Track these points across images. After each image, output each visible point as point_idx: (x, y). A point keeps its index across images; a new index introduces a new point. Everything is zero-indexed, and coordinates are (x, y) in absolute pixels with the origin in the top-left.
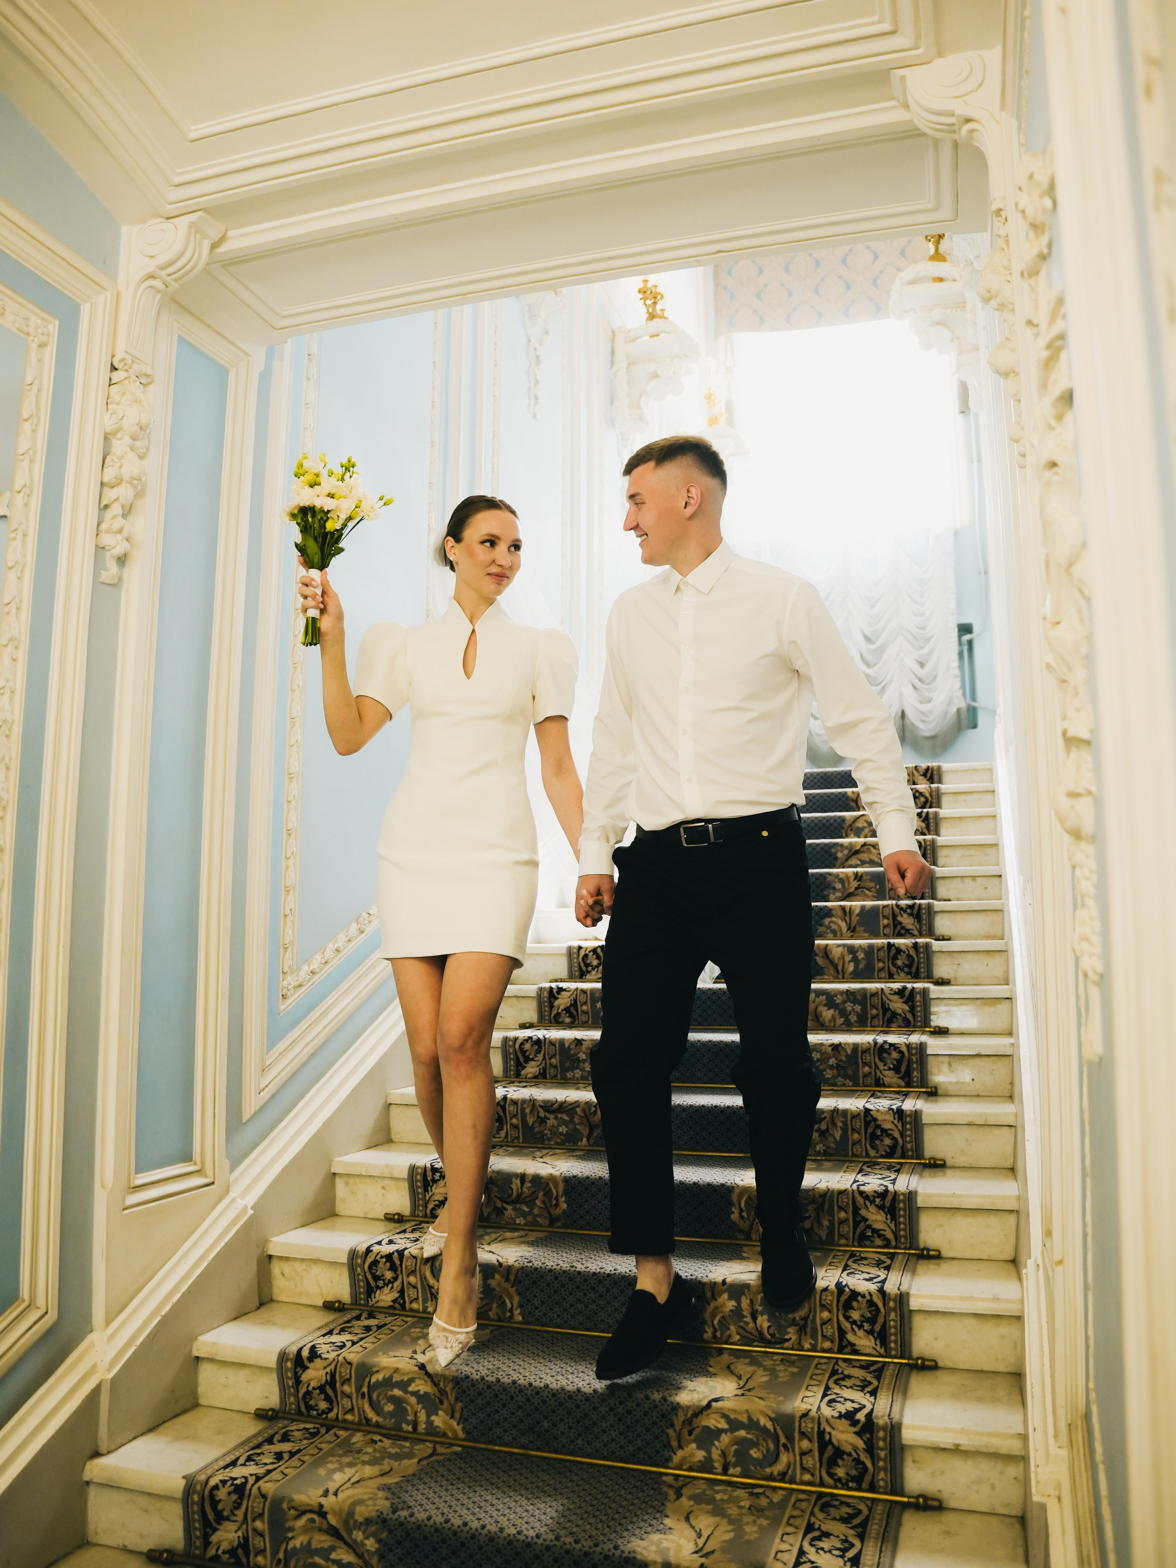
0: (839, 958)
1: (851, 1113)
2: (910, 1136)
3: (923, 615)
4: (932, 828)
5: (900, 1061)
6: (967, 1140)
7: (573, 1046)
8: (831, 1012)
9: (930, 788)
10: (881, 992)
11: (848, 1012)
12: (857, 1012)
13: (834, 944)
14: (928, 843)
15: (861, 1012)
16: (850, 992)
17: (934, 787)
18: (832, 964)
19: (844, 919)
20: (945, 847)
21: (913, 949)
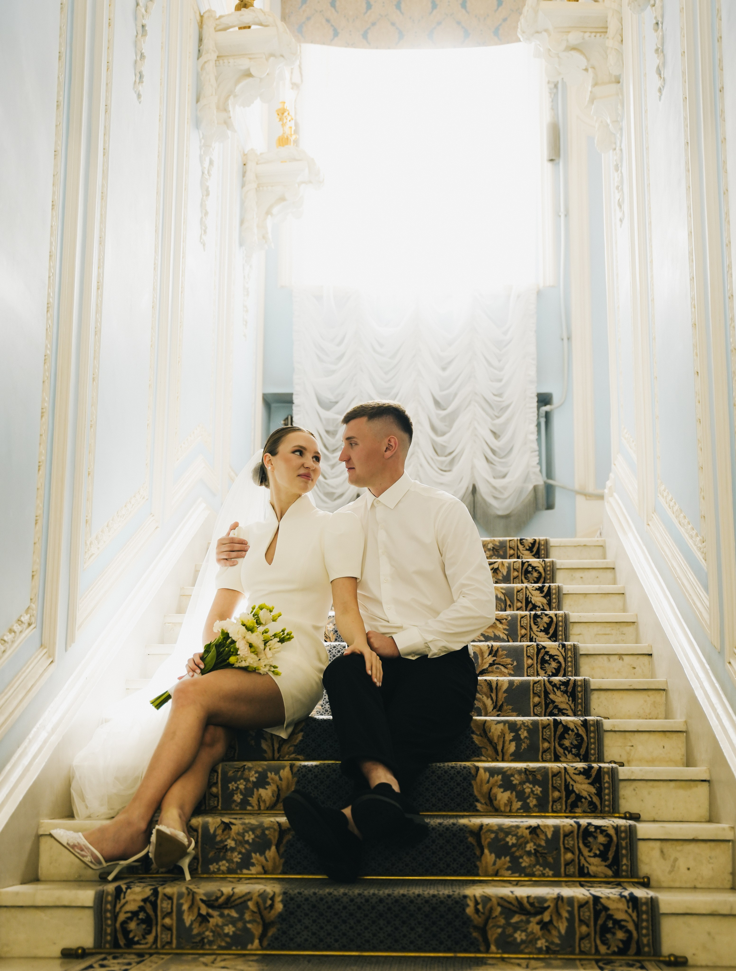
0: (499, 737)
1: (578, 901)
2: (647, 928)
3: (500, 380)
4: (554, 605)
5: (607, 846)
6: (709, 934)
7: (219, 832)
8: (507, 794)
9: (544, 562)
10: (563, 771)
11: (527, 795)
12: (537, 794)
13: (492, 720)
14: (560, 619)
15: (541, 795)
16: (530, 771)
17: (550, 562)
18: (490, 744)
19: (491, 695)
20: (578, 624)
21: (583, 728)
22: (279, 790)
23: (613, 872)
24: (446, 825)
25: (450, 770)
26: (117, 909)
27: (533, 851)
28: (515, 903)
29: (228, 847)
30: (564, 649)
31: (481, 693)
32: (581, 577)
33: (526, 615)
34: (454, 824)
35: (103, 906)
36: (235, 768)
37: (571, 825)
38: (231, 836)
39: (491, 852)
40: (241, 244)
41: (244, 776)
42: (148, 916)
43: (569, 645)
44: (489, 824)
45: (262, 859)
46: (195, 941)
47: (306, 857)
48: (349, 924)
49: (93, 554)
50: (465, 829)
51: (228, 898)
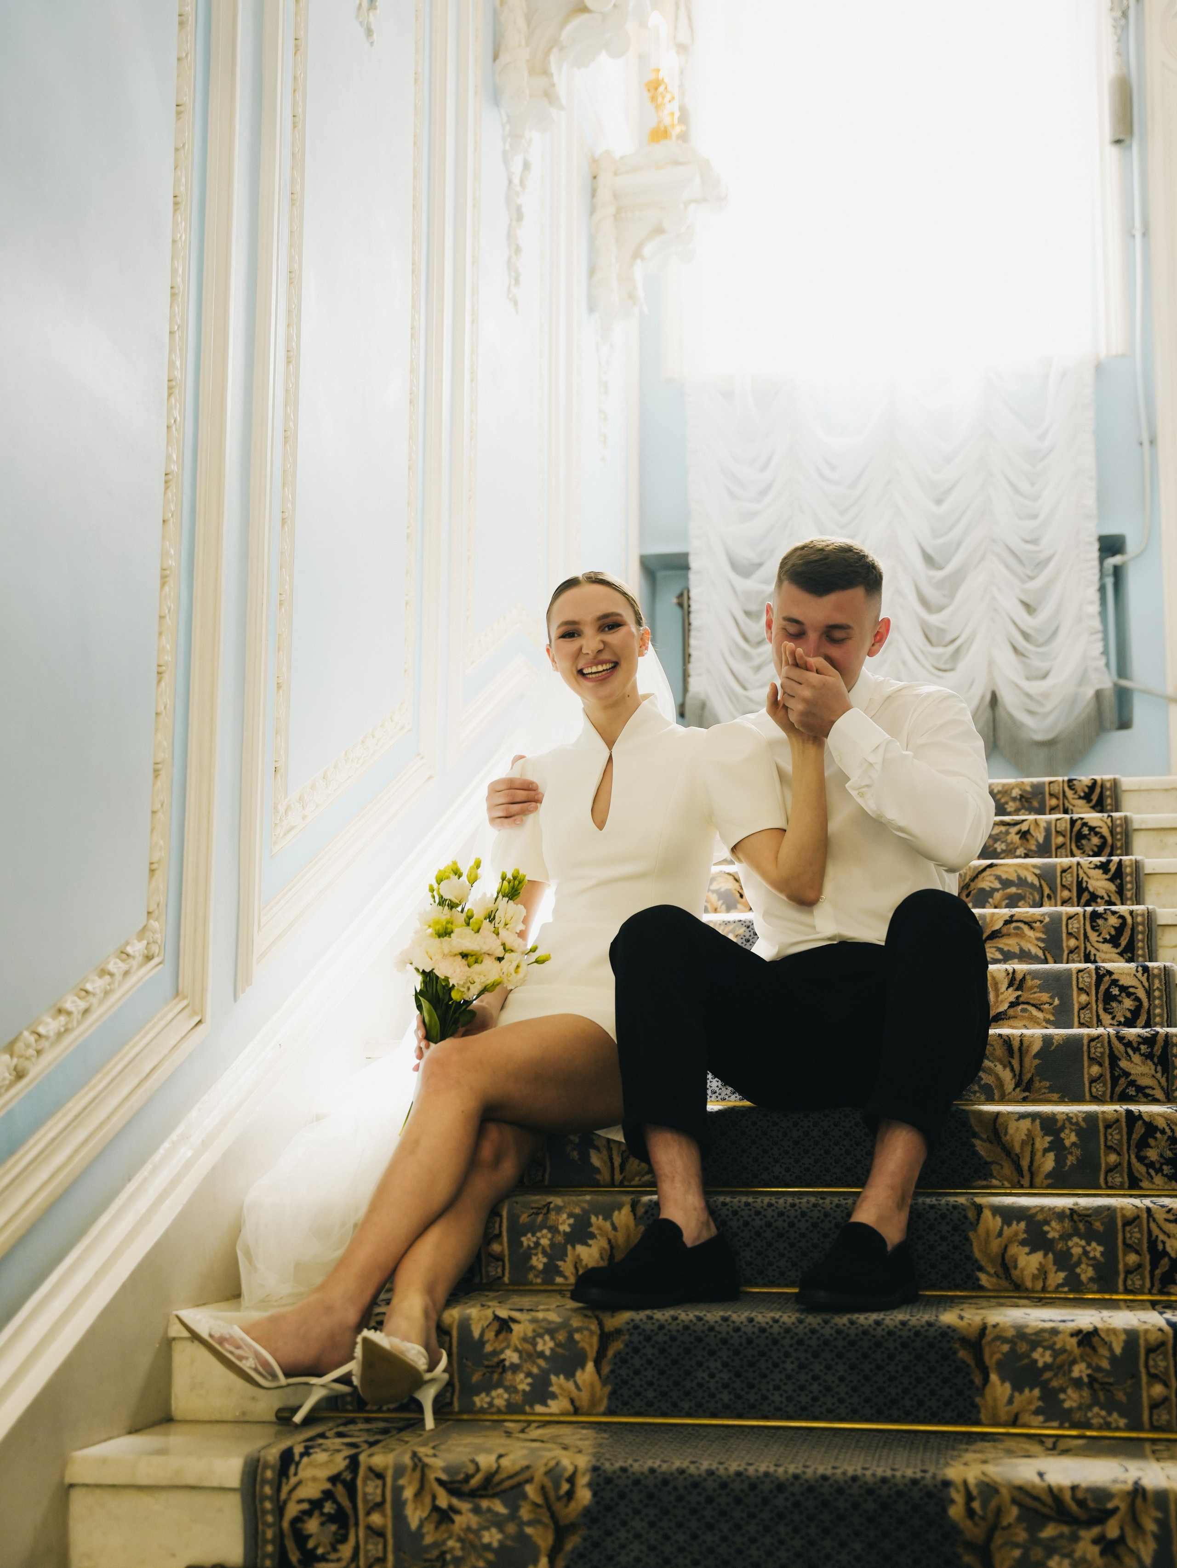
0: (1023, 1143)
3: (1035, 517)
4: (1129, 894)
7: (490, 1335)
8: (1037, 1258)
9: (1110, 818)
10: (1145, 1216)
11: (1075, 1259)
12: (1094, 1258)
13: (1009, 1113)
14: (1139, 919)
15: (1102, 1259)
16: (1080, 1215)
17: (1120, 819)
18: (1007, 1155)
19: (1010, 1063)
20: (1171, 929)
22: (612, 1247)
24: (914, 1327)
25: (928, 1212)
26: (283, 1495)
27: (1086, 1379)
28: (1049, 1500)
29: (507, 1363)
30: (1146, 975)
31: (991, 1058)
33: (1077, 914)
34: (930, 1324)
35: (258, 1488)
36: (533, 1208)
37: (1161, 1330)
38: (512, 1343)
39: (1003, 1380)
40: (591, 309)
41: (550, 1223)
42: (340, 1509)
43: (1156, 968)
44: (998, 1324)
45: (570, 1385)
46: (428, 1556)
47: (651, 1384)
48: (721, 1531)
49: (293, 827)
50: (951, 1334)
51: (490, 1477)
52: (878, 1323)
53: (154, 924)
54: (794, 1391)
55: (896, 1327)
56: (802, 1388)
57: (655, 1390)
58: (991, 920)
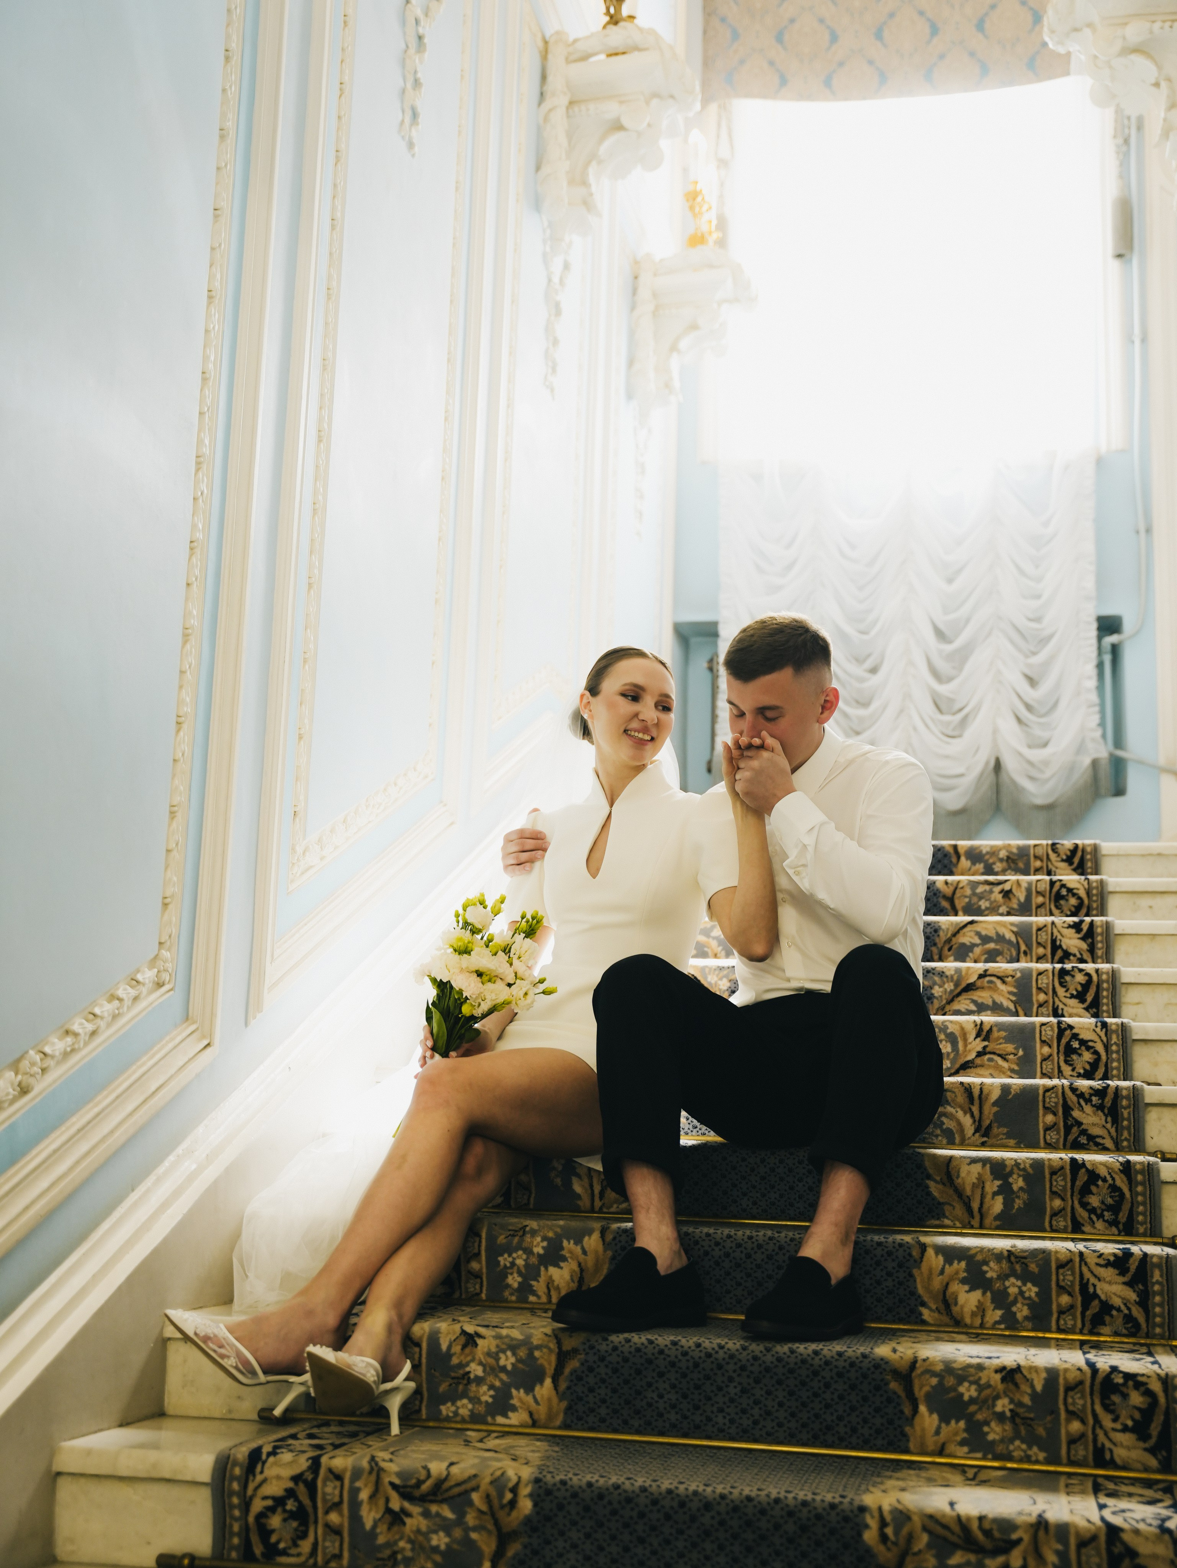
0: (974, 1186)
1: (1078, 1534)
3: (1038, 597)
4: (1099, 953)
5: (1148, 1413)
7: (457, 1349)
8: (977, 1295)
9: (1088, 881)
10: (1077, 1259)
11: (1011, 1298)
12: (1030, 1298)
13: (961, 1157)
14: (1104, 977)
15: (1036, 1299)
16: (1016, 1257)
17: (1097, 881)
18: (958, 1197)
19: (970, 1109)
20: (1135, 986)
21: (1122, 1176)
22: (582, 1270)
23: (1160, 1462)
24: (849, 1358)
25: (875, 1249)
26: (250, 1492)
27: (1008, 1414)
28: (957, 1529)
29: (472, 1376)
30: (1104, 1030)
31: (953, 1104)
32: (1151, 907)
33: (1048, 970)
34: (864, 1356)
35: (226, 1483)
36: (510, 1230)
37: (1079, 1369)
38: (477, 1357)
39: (931, 1411)
40: (630, 396)
41: (525, 1245)
42: (301, 1506)
43: (1114, 1024)
44: (928, 1358)
45: (529, 1399)
46: (380, 1555)
47: (604, 1401)
48: (651, 1545)
49: (311, 867)
50: (884, 1366)
51: (440, 1483)
52: (816, 1353)
53: (165, 954)
54: (737, 1414)
55: (832, 1357)
56: (744, 1411)
57: (608, 1407)
58: (967, 974)
